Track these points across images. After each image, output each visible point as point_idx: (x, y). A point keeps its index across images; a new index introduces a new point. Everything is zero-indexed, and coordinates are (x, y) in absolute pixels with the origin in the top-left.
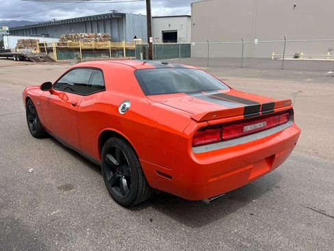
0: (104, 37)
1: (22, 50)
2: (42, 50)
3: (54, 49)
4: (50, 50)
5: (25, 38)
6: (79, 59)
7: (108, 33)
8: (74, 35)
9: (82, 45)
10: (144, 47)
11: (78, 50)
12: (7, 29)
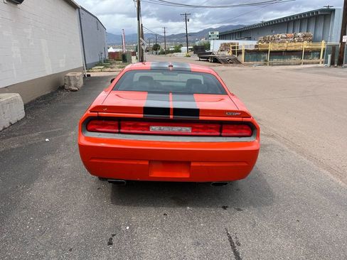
0: (304, 37)
1: (222, 53)
2: (234, 53)
3: (243, 52)
4: (240, 53)
5: (227, 42)
6: (266, 61)
7: (311, 33)
8: (271, 36)
9: (271, 47)
10: (334, 47)
11: (266, 52)
12: (217, 33)
